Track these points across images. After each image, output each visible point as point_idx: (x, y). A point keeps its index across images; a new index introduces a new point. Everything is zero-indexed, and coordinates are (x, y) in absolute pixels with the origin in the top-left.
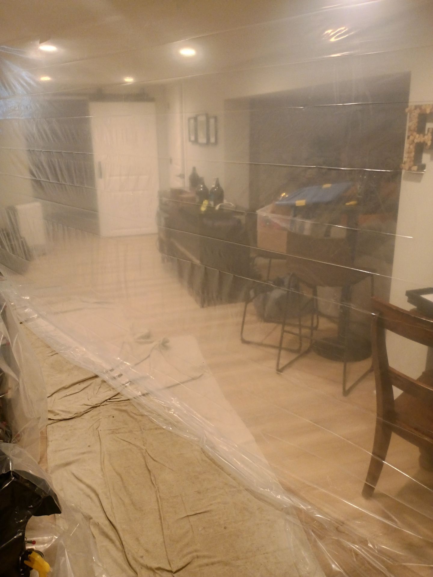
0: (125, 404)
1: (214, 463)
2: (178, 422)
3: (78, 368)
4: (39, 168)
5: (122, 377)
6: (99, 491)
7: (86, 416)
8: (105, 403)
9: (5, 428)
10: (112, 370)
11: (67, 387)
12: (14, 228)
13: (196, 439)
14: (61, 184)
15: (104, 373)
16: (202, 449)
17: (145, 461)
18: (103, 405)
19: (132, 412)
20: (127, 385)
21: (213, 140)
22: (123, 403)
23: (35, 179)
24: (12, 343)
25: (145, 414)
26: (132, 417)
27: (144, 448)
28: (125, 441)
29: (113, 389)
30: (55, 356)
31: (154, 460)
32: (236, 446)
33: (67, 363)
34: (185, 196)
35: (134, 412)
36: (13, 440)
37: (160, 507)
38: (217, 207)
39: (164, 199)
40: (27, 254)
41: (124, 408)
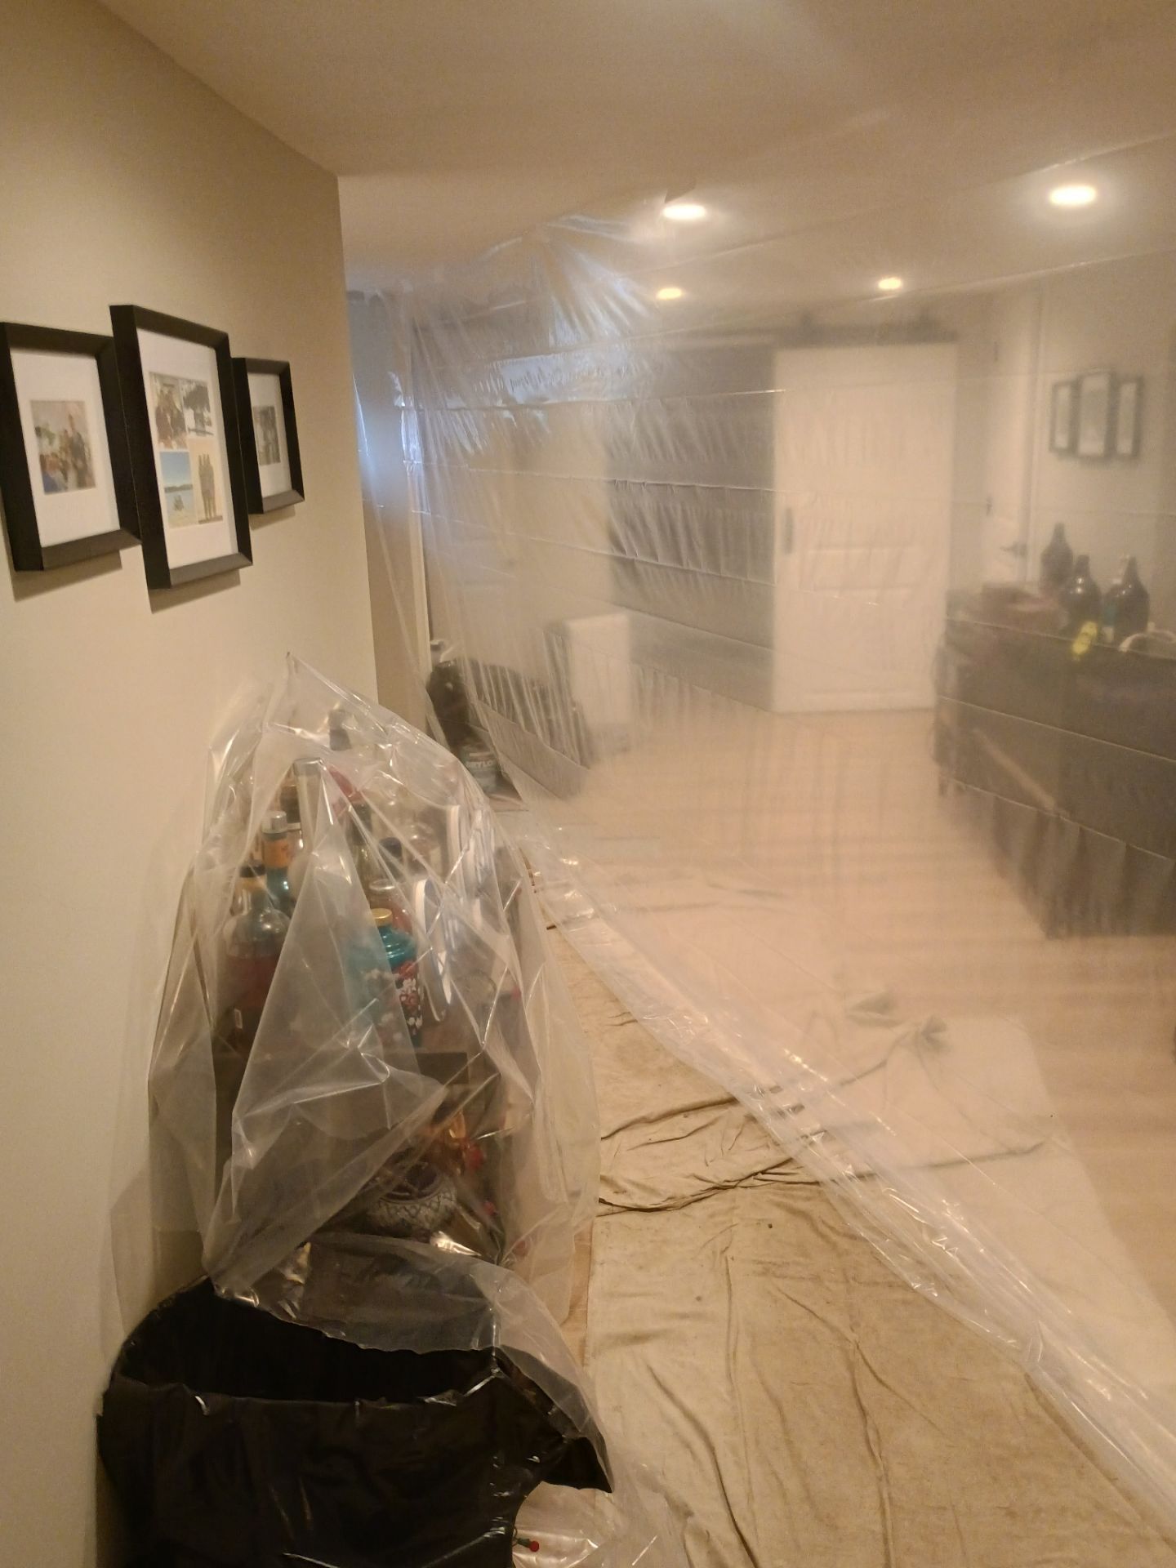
0: (808, 1194)
1: (1067, 1430)
2: (958, 1277)
3: (685, 1069)
4: (633, 528)
5: (803, 1112)
6: (718, 1440)
7: (697, 1210)
8: (751, 1181)
9: (489, 1222)
10: (775, 1089)
11: (653, 1118)
12: (559, 680)
13: (1010, 1341)
14: (687, 572)
15: (754, 1095)
16: (1027, 1376)
17: (854, 1381)
18: (746, 1187)
19: (823, 1222)
20: (814, 1138)
21: (1125, 446)
22: (800, 1189)
23: (622, 555)
24: (527, 987)
25: (862, 1234)
26: (822, 1236)
27: (852, 1336)
28: (799, 1304)
29: (776, 1144)
30: (631, 1025)
31: (881, 1381)
32: (1143, 1395)
33: (657, 1050)
34: (1024, 608)
35: (831, 1223)
36: (508, 1257)
37: (890, 1531)
38: (1125, 645)
39: (961, 616)
40: (586, 751)
41: (801, 1205)
